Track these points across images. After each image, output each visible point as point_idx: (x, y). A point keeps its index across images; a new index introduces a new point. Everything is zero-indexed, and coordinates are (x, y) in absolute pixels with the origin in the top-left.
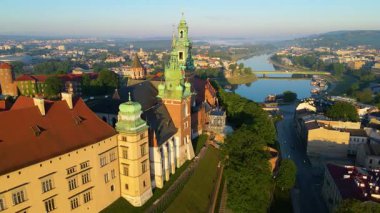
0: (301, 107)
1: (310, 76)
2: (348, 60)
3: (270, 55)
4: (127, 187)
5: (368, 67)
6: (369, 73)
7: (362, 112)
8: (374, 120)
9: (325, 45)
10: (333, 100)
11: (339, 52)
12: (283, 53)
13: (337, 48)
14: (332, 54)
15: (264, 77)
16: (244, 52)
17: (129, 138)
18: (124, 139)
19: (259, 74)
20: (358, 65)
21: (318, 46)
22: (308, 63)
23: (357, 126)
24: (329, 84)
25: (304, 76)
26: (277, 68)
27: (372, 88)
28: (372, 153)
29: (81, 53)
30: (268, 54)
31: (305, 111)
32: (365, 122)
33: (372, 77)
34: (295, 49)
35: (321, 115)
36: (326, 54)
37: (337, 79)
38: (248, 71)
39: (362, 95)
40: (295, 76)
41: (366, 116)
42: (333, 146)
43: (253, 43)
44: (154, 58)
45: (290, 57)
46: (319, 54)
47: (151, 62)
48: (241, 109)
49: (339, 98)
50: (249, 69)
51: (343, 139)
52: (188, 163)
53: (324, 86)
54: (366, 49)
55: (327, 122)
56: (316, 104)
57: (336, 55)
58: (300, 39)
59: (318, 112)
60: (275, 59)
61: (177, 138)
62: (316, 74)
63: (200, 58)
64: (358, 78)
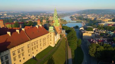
0: (80, 29)
1: (81, 22)
2: (90, 17)
3: (70, 16)
4: (51, 43)
5: (95, 19)
6: (95, 21)
7: (94, 29)
8: (96, 31)
9: (84, 13)
10: (88, 27)
11: (88, 15)
12: (73, 16)
13: (87, 14)
14: (86, 16)
15: (69, 22)
16: (62, 15)
17: (52, 33)
18: (51, 34)
19: (68, 21)
20: (93, 19)
21: (82, 14)
22: (80, 18)
23: (93, 32)
24: (86, 24)
25: (80, 22)
26: (72, 20)
27: (96, 24)
28: (96, 37)
29: (13, 16)
30: (69, 16)
31: (82, 30)
32: (95, 31)
33: (96, 22)
34: (76, 15)
35: (85, 30)
36: (84, 16)
37: (88, 22)
38: (65, 21)
39: (94, 26)
40: (77, 22)
41: (95, 30)
42: (88, 37)
43: (65, 13)
44: (37, 17)
45: (75, 17)
46: (83, 16)
47: (37, 19)
48: (68, 29)
49: (89, 27)
50: (65, 20)
51: (90, 35)
52: (59, 40)
53: (85, 24)
54: (95, 14)
55: (87, 32)
56: (84, 28)
57: (87, 16)
58: (77, 12)
59: (84, 30)
60: (71, 17)
61: (58, 34)
62: (83, 21)
63: (51, 17)
64: (93, 22)
